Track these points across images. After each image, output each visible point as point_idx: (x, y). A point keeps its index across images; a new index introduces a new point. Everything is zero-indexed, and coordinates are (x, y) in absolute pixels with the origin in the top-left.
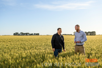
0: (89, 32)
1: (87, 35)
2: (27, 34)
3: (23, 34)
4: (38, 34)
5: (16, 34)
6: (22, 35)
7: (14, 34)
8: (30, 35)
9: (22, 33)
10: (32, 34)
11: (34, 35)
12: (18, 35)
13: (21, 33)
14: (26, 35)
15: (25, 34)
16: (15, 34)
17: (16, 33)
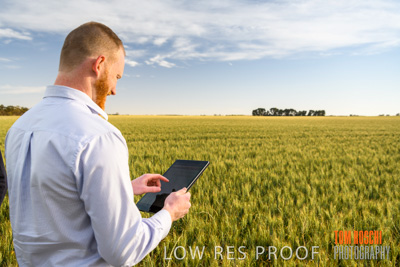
2: (290, 114)
3: (277, 112)
4: (321, 113)
5: (258, 112)
6: (275, 115)
9: (274, 109)
10: (303, 113)
11: (309, 115)
12: (265, 115)
13: (272, 109)
14: (287, 115)
15: (284, 111)
16: (255, 113)
17: (259, 109)
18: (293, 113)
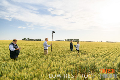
0: (75, 40)
1: (74, 41)
4: (40, 40)
5: (24, 39)
6: (29, 40)
9: (28, 39)
10: (36, 40)
14: (32, 40)
16: (23, 40)
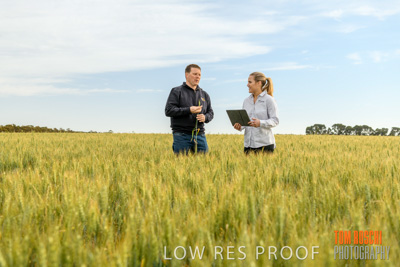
2: (363, 132)
3: (342, 130)
5: (315, 130)
6: (340, 133)
7: (308, 128)
8: (372, 134)
9: (341, 127)
10: (382, 132)
11: (392, 134)
12: (328, 132)
13: (335, 125)
14: (360, 134)
15: (353, 129)
16: (309, 130)
17: (315, 125)
18: (367, 132)
